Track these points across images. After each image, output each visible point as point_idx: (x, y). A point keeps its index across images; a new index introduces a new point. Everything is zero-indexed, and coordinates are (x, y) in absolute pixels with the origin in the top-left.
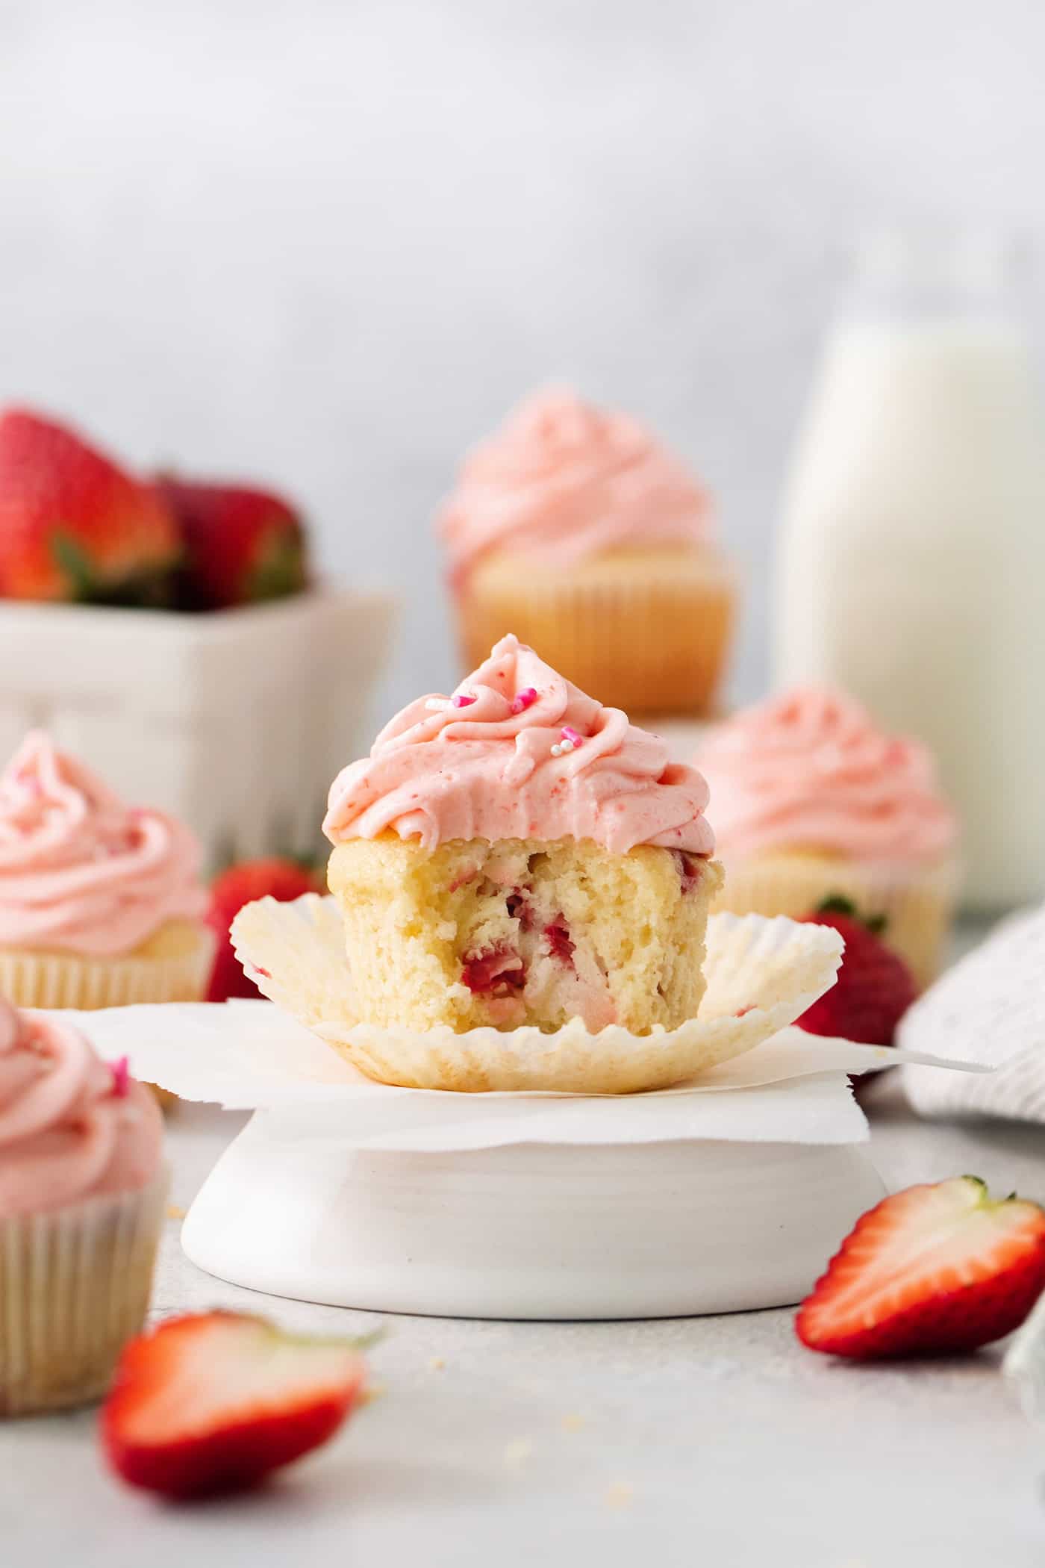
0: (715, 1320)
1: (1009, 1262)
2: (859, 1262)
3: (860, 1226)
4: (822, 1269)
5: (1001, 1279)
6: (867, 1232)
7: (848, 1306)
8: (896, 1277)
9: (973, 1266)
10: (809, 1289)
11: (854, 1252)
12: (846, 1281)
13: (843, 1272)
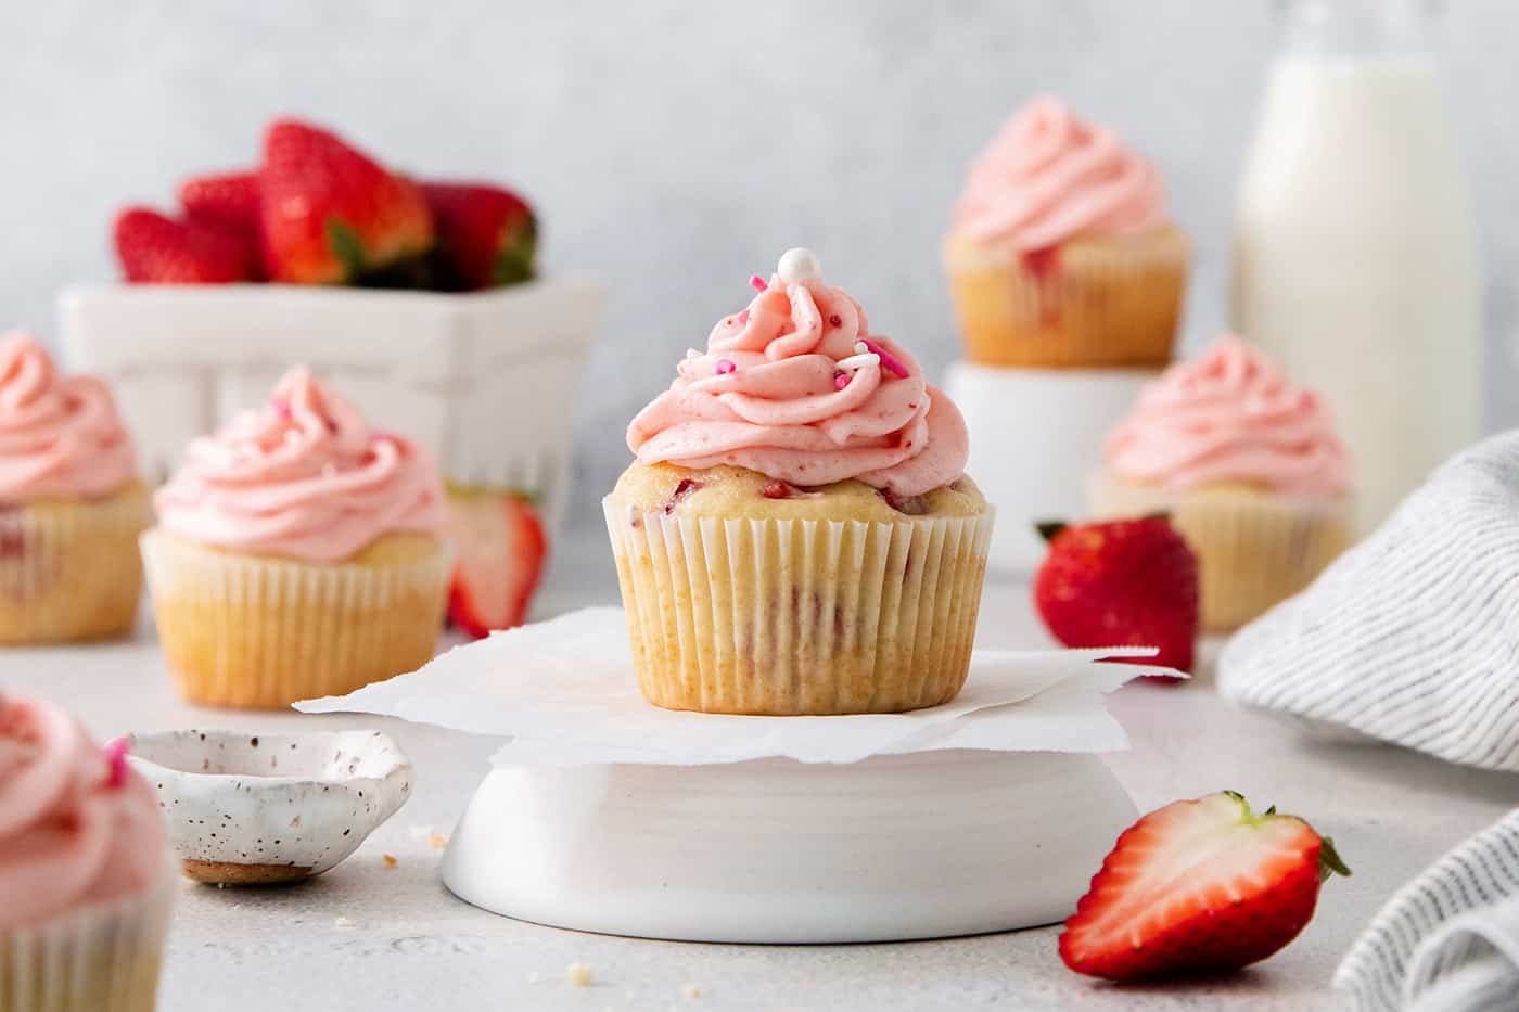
0: (974, 942)
1: (1278, 878)
2: (1120, 880)
3: (1121, 842)
4: (1085, 888)
5: (1270, 894)
6: (1128, 848)
7: (1113, 926)
8: (1162, 894)
9: (1241, 883)
10: (1074, 910)
11: (1115, 870)
12: (1111, 899)
13: (1106, 889)
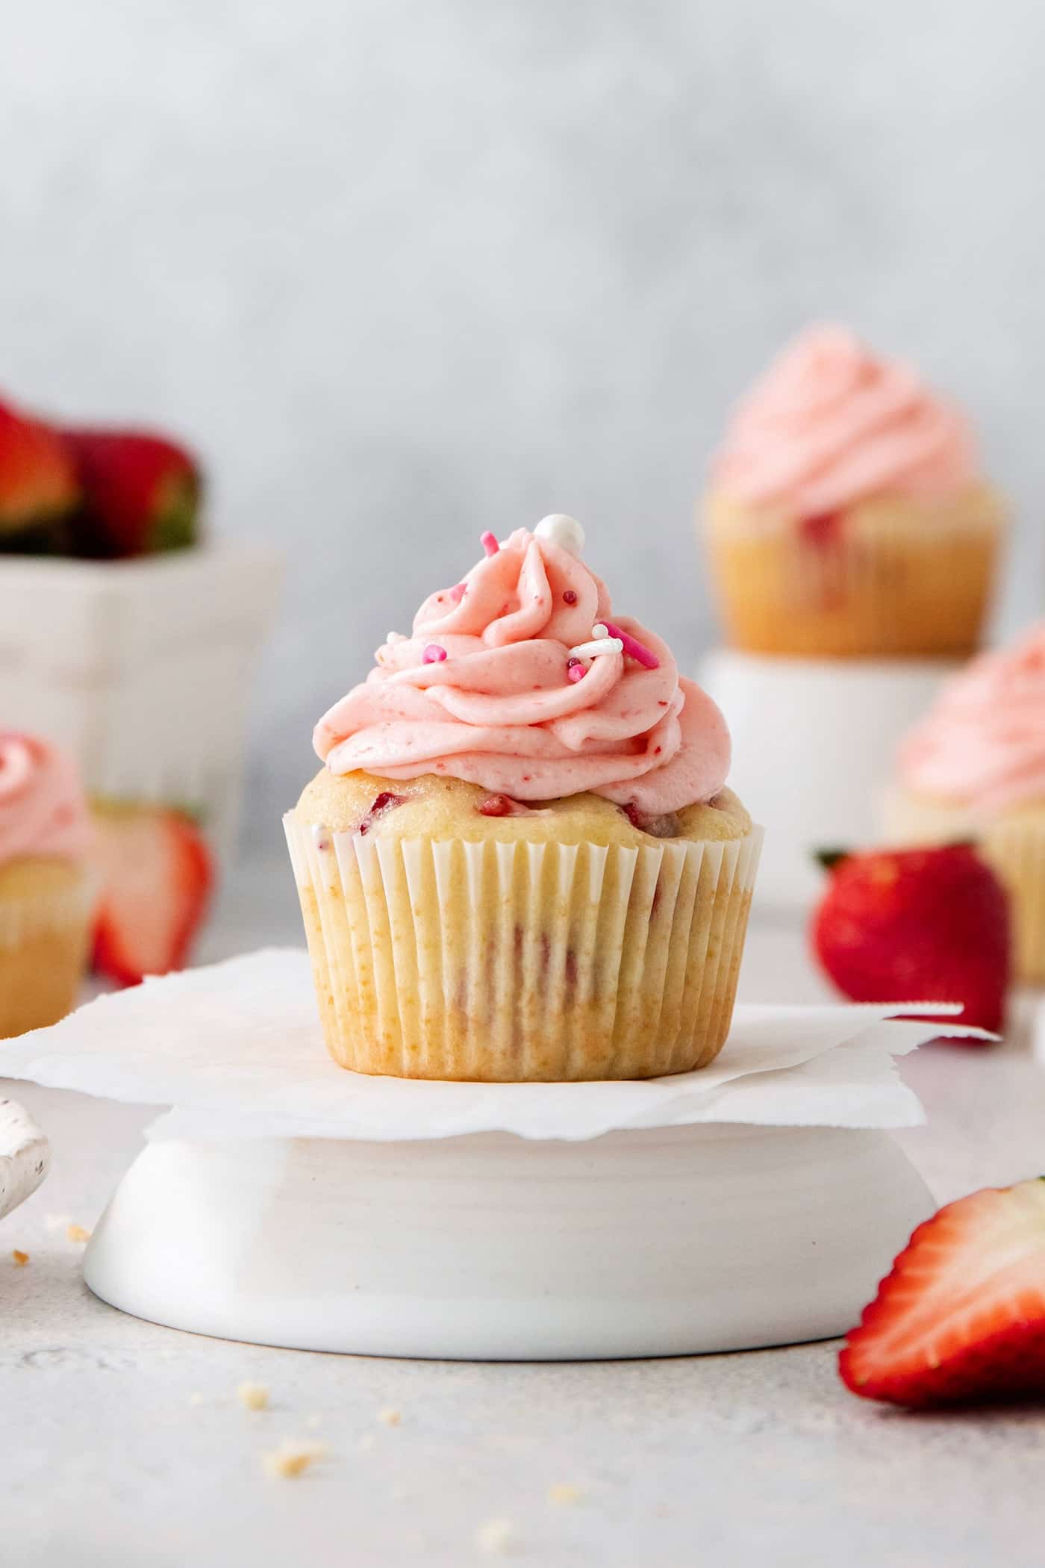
0: (733, 1358)
2: (911, 1284)
3: (915, 1239)
4: (870, 1294)
6: (925, 1247)
7: (905, 1339)
8: (966, 1301)
10: (855, 1320)
11: (908, 1272)
12: (901, 1308)
13: (896, 1297)
